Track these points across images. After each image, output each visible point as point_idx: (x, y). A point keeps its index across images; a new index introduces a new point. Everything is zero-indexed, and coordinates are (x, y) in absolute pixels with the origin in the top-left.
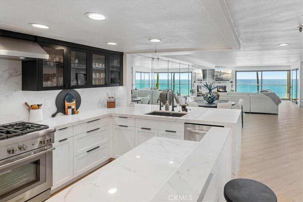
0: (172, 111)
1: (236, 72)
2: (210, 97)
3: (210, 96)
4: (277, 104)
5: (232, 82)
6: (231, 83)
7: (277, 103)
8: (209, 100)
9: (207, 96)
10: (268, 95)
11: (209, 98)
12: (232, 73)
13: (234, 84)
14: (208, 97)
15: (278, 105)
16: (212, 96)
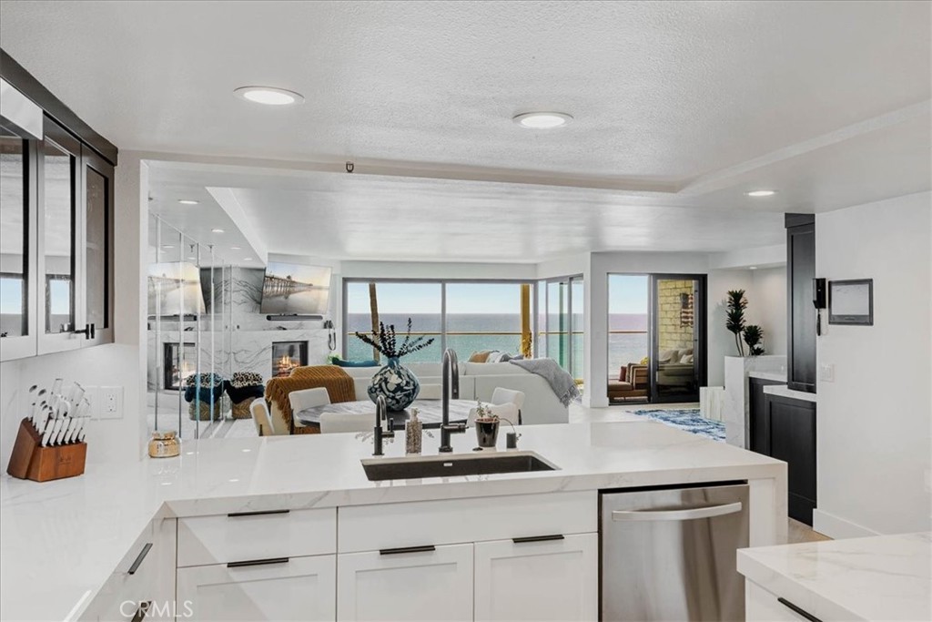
0: (441, 450)
1: (346, 280)
2: (399, 388)
3: (400, 380)
4: (564, 402)
5: (328, 325)
6: (325, 327)
7: (566, 396)
8: (393, 398)
9: (387, 383)
10: (536, 368)
11: (394, 392)
12: (332, 289)
13: (338, 330)
14: (392, 387)
15: (566, 404)
16: (408, 383)
